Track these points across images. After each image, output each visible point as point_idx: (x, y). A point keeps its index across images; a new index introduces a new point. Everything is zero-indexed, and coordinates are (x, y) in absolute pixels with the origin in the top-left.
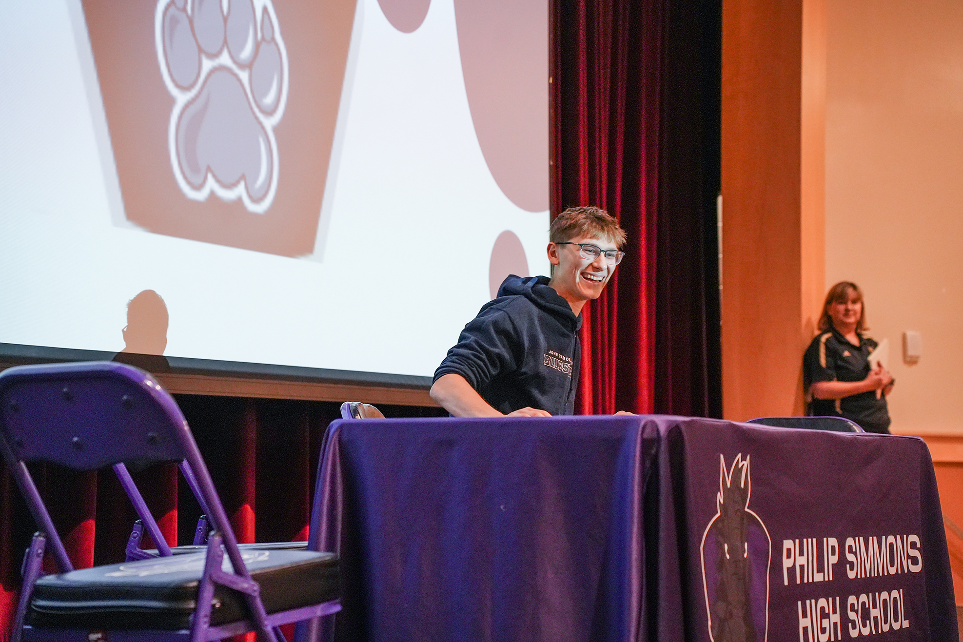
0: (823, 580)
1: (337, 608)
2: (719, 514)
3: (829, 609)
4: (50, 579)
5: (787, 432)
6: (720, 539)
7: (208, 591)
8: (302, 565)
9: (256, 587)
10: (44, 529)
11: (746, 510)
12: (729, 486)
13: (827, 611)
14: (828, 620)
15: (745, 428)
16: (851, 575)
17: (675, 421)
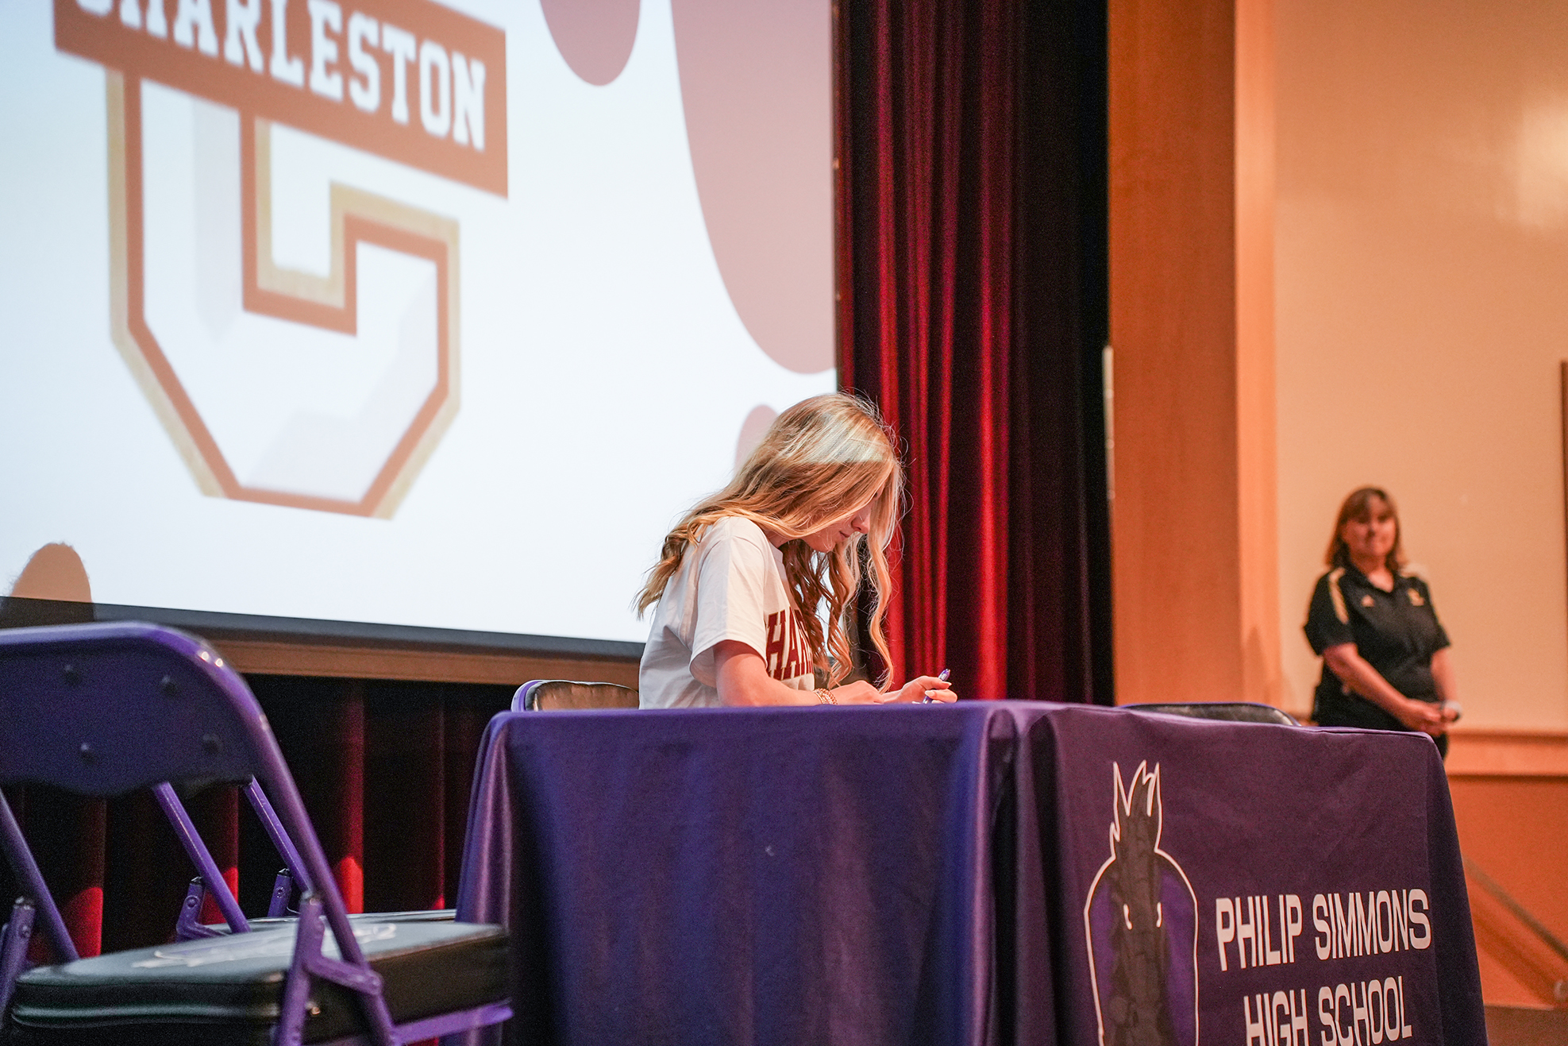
0: (1279, 962)
1: (505, 1014)
2: (1113, 858)
3: (1290, 1009)
4: (41, 974)
5: (1217, 728)
6: (1115, 896)
7: (300, 989)
8: (451, 945)
9: (377, 982)
10: (31, 894)
11: (1157, 851)
12: (1128, 812)
13: (1287, 1012)
14: (1289, 1025)
15: (1150, 720)
16: (1323, 954)
17: (1043, 711)
